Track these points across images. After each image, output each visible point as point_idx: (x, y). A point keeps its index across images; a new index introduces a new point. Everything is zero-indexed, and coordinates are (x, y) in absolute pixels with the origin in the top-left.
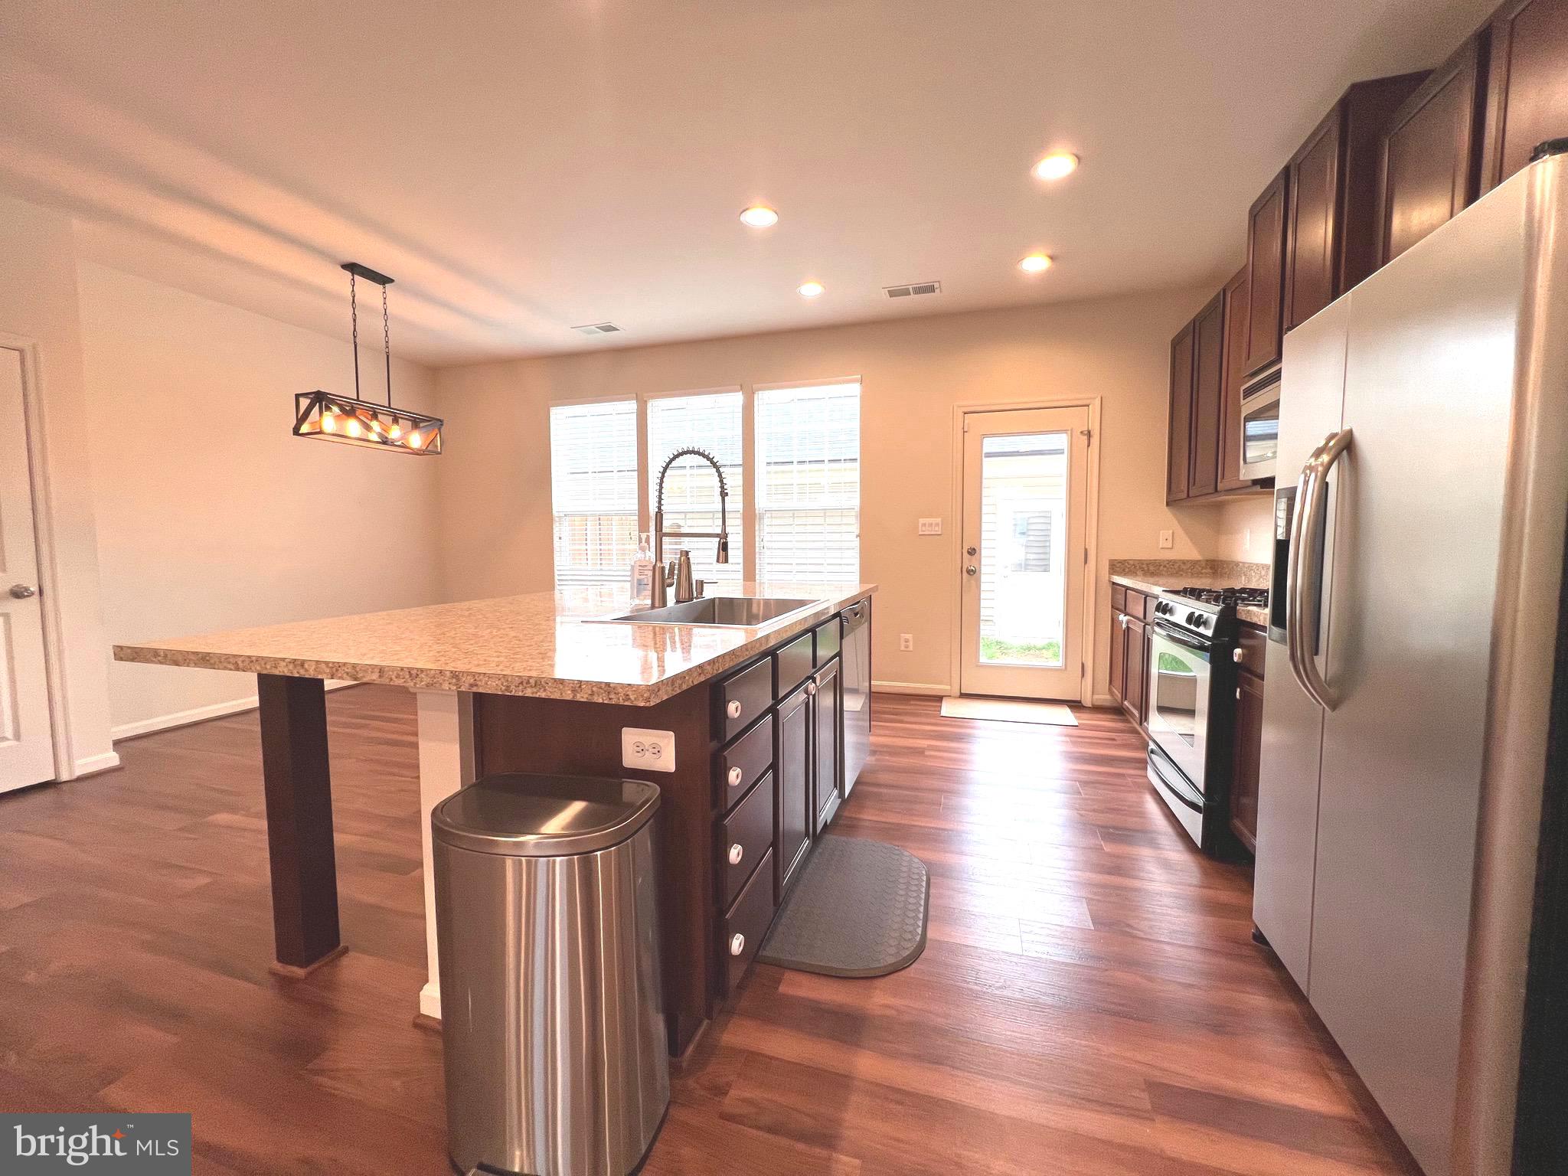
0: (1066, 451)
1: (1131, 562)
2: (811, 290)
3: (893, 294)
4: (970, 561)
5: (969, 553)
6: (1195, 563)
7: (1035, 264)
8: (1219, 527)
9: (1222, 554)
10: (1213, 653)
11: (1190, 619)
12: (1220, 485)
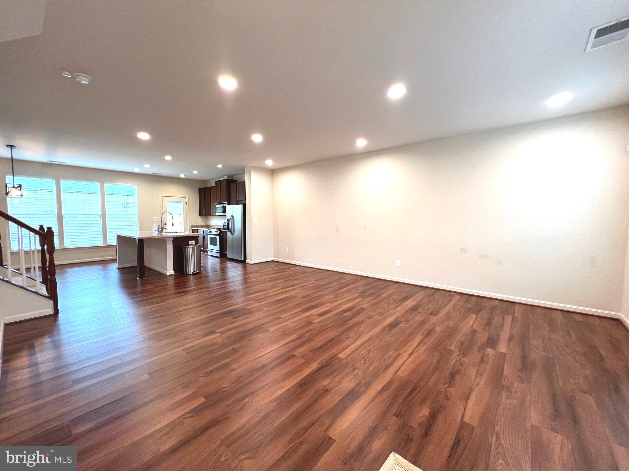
0: (182, 206)
1: (195, 226)
6: (204, 225)
8: (207, 220)
9: (208, 224)
10: (219, 235)
11: (216, 232)
12: (212, 214)
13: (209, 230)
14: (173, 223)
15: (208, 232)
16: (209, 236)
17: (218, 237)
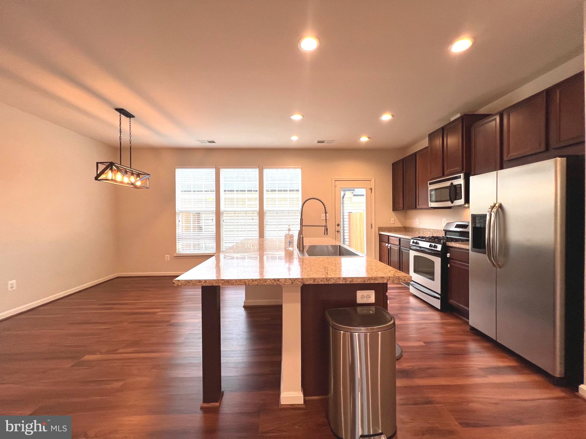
0: (365, 195)
1: (384, 228)
2: (295, 138)
3: (318, 142)
4: (338, 228)
5: (337, 225)
6: (400, 228)
7: (364, 139)
8: (406, 217)
9: (408, 225)
10: (442, 254)
11: (430, 246)
12: (417, 207)
13: (412, 241)
14: (326, 226)
15: (411, 243)
16: (412, 254)
17: (437, 261)
